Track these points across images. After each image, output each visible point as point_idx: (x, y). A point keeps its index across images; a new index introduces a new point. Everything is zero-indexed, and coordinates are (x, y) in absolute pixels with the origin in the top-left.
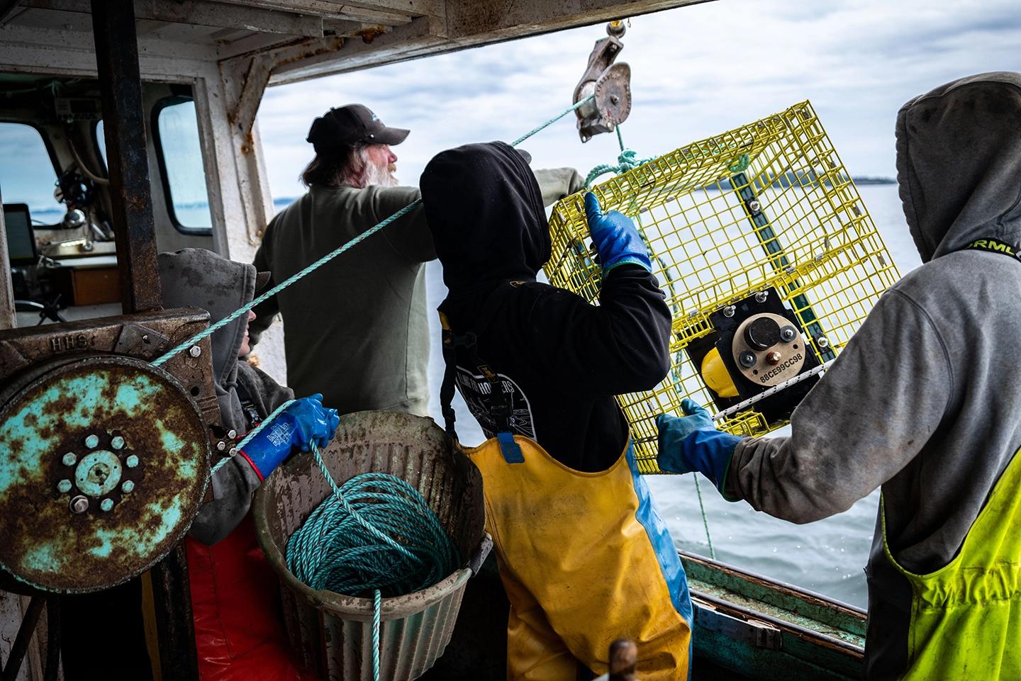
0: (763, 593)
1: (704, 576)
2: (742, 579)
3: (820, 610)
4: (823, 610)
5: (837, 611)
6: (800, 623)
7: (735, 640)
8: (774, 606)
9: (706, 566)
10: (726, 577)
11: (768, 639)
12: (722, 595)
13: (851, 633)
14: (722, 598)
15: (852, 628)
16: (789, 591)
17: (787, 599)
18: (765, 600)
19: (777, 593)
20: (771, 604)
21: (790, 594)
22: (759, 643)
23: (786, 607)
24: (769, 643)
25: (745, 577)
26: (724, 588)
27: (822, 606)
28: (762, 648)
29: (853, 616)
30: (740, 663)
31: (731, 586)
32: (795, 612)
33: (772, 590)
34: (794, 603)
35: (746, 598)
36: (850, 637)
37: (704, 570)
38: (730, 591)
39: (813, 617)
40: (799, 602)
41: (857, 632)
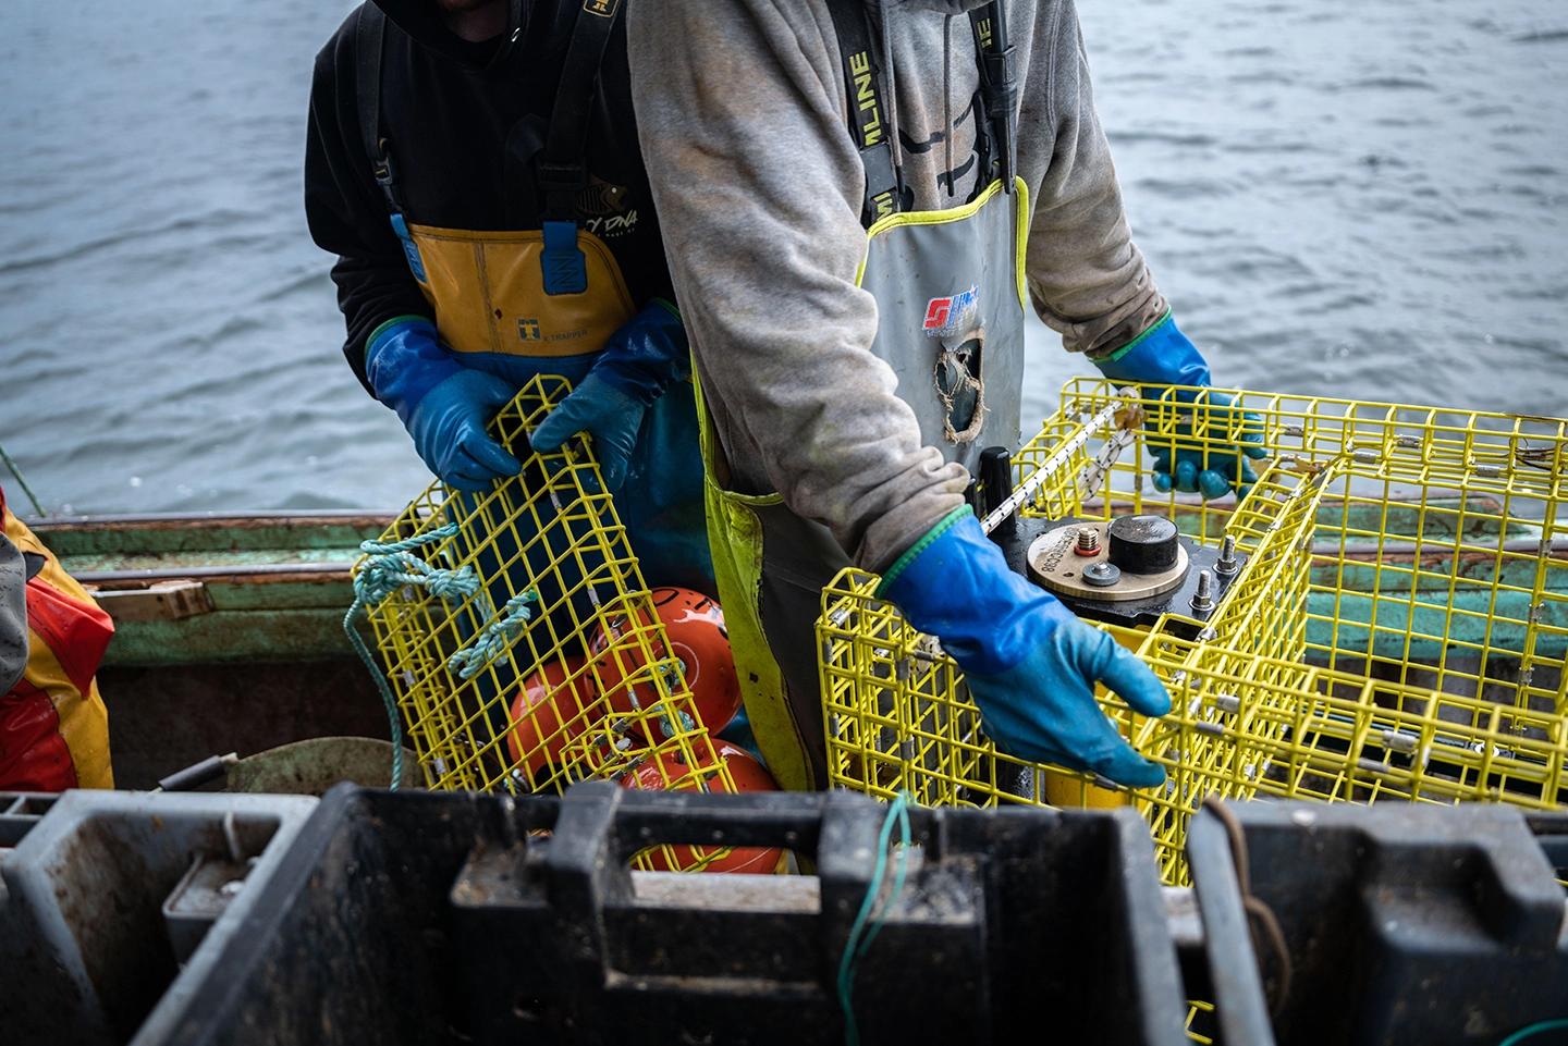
0: (180, 539)
1: (83, 545)
2: (141, 531)
3: (267, 533)
4: (270, 531)
5: (289, 527)
6: (242, 561)
7: (144, 623)
8: (202, 551)
9: (81, 532)
10: (117, 536)
11: (188, 602)
12: (118, 565)
13: (316, 548)
14: (117, 569)
15: (315, 541)
16: (214, 523)
17: (217, 535)
18: (187, 547)
19: (199, 532)
20: (196, 550)
21: (218, 527)
22: (177, 614)
23: (220, 546)
24: (192, 608)
25: (146, 526)
26: (121, 552)
27: (268, 527)
28: (185, 618)
29: (311, 526)
30: (162, 651)
31: (130, 547)
32: (234, 548)
33: (190, 530)
34: (229, 537)
35: (157, 555)
36: (316, 555)
37: (79, 537)
38: (132, 554)
39: (261, 546)
40: (235, 534)
41: (324, 544)
